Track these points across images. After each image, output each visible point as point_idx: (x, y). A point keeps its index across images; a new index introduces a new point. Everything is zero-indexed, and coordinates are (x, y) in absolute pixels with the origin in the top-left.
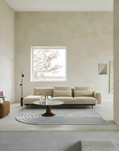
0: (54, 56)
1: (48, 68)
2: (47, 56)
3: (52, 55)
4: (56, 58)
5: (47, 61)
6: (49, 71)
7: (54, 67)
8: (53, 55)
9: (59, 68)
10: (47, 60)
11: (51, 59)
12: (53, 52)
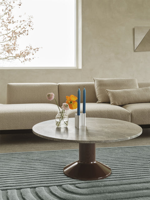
0: (24, 29)
1: (13, 52)
2: (10, 29)
3: (20, 27)
4: (28, 34)
5: (10, 40)
6: (15, 57)
7: (23, 51)
8: (22, 27)
9: (34, 53)
10: (11, 38)
11: (17, 36)
12: (22, 22)
